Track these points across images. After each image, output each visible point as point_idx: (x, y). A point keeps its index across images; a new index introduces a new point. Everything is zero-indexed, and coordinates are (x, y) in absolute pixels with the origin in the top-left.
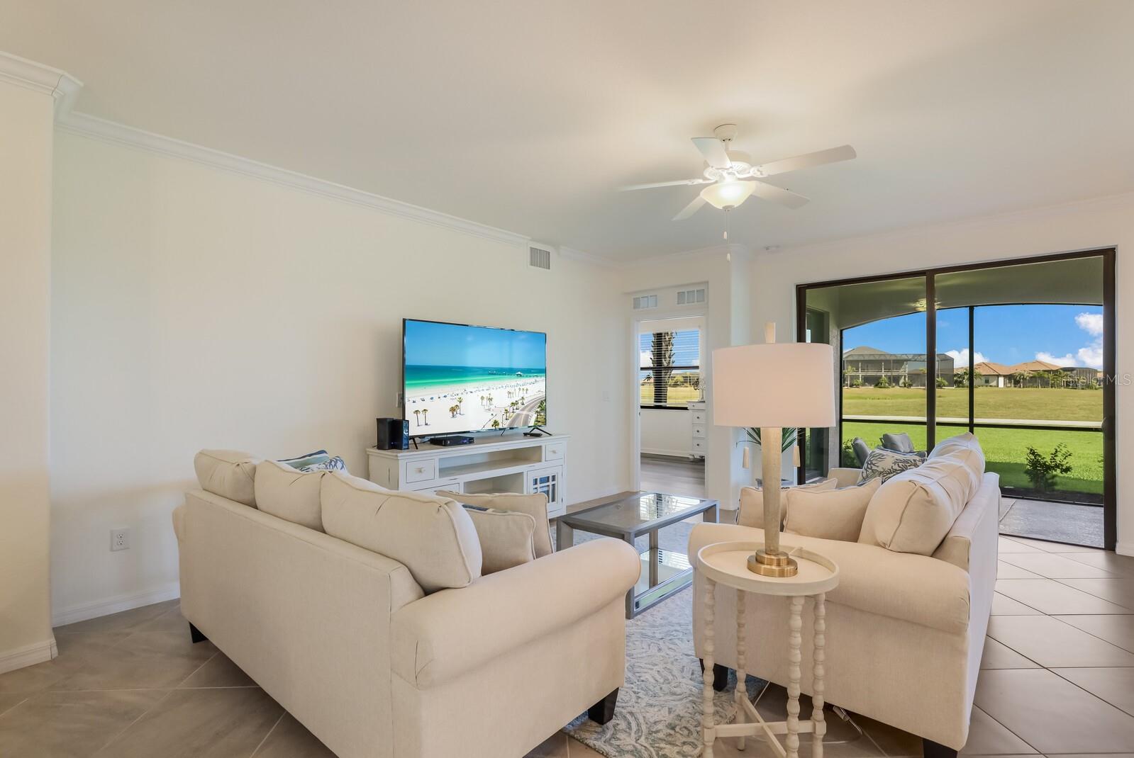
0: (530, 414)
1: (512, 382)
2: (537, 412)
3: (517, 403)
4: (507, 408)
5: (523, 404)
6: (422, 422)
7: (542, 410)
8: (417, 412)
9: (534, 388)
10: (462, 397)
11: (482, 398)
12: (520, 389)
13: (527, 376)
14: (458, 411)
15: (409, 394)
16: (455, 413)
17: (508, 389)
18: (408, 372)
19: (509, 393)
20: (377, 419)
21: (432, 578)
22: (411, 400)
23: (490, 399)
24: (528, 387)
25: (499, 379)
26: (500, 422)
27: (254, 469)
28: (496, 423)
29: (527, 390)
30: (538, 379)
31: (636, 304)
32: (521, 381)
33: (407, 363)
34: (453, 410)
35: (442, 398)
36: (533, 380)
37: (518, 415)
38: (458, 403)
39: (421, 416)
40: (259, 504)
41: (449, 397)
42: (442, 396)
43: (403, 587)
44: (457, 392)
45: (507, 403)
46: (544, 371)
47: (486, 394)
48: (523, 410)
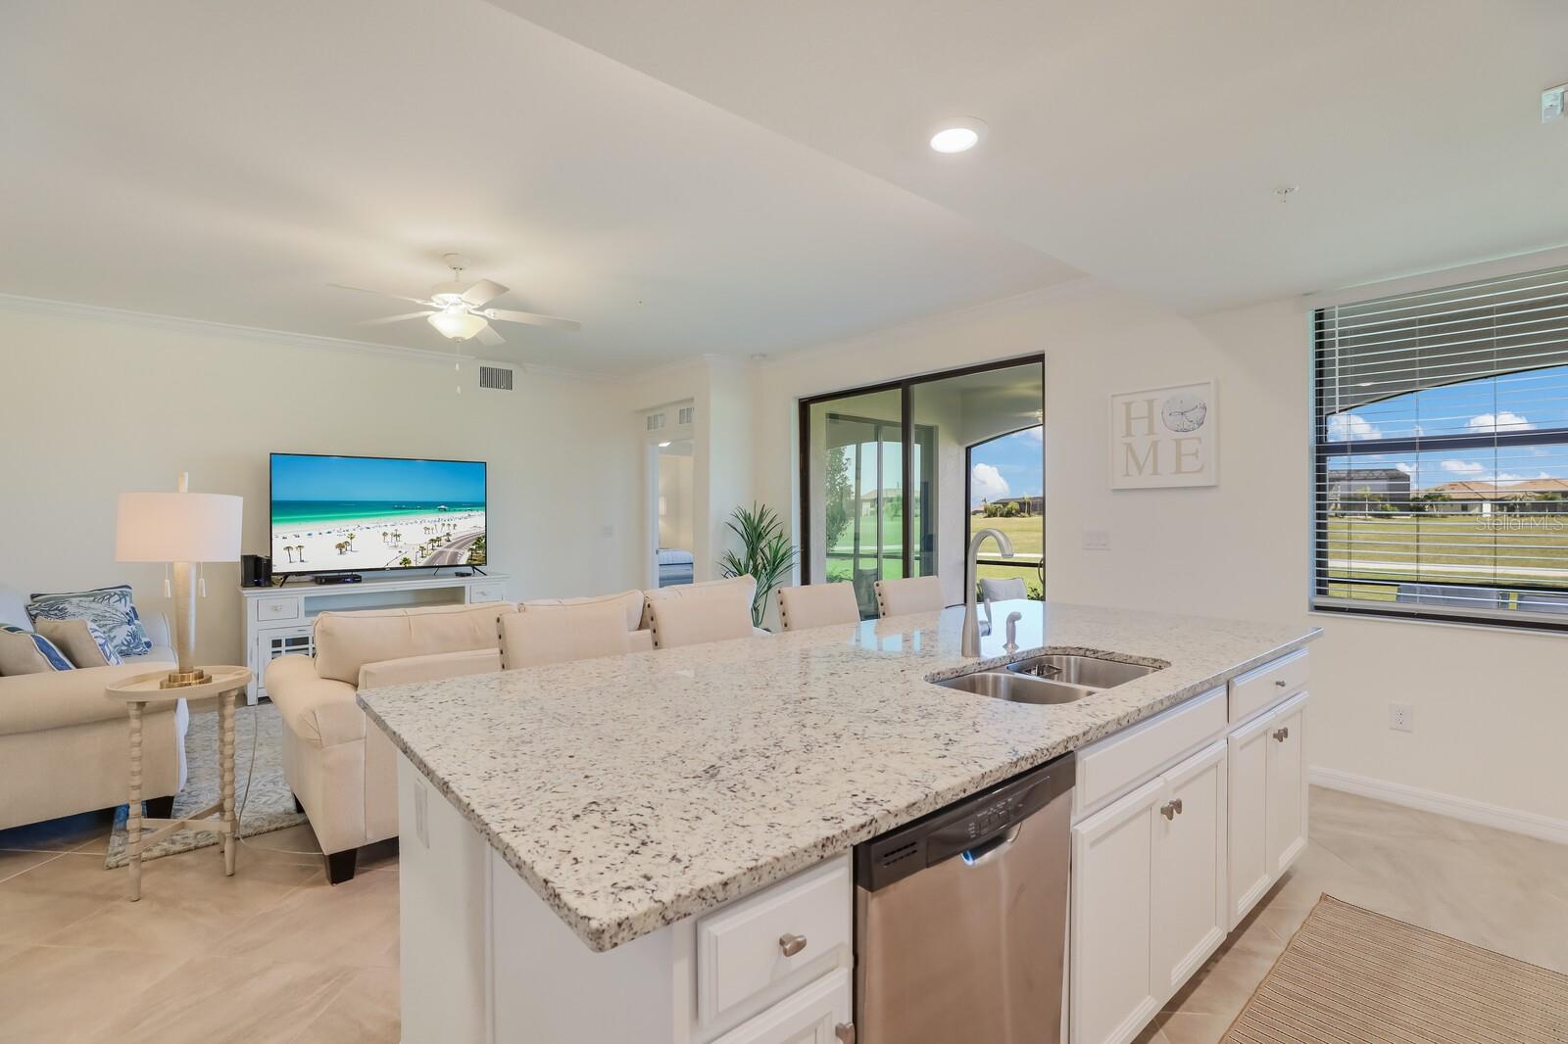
0: (461, 551)
1: (430, 518)
2: (472, 549)
3: (439, 539)
4: (425, 546)
5: (449, 541)
6: (295, 558)
7: (480, 548)
8: (288, 548)
9: (469, 523)
10: (354, 533)
11: (385, 534)
12: (443, 525)
14: (349, 548)
15: (278, 529)
16: (344, 550)
17: (424, 525)
19: (427, 528)
20: (242, 555)
22: (282, 536)
23: (397, 536)
24: (457, 522)
26: (412, 559)
28: (405, 560)
29: (455, 525)
30: (472, 513)
31: (651, 423)
32: (445, 516)
33: (273, 499)
34: (340, 546)
35: (324, 534)
36: (466, 514)
37: (441, 553)
38: (349, 540)
39: (292, 553)
41: (335, 533)
42: (324, 532)
44: (347, 528)
45: (424, 539)
46: (483, 505)
47: (390, 530)
48: (448, 547)
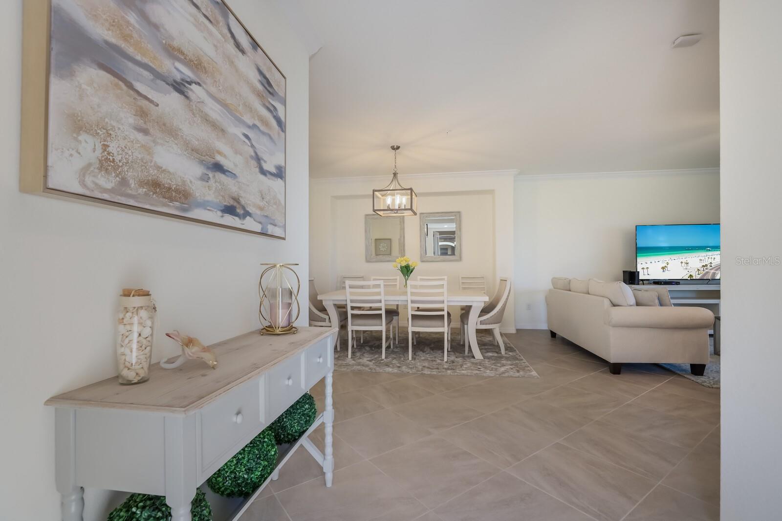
0: (717, 272)
1: (702, 254)
3: (706, 265)
4: (700, 269)
5: (711, 266)
6: (646, 273)
8: (643, 268)
10: (669, 262)
11: (682, 263)
12: (709, 258)
13: (714, 251)
14: (666, 269)
15: (639, 260)
16: (664, 270)
17: (700, 258)
18: (639, 250)
19: (701, 260)
20: (623, 271)
21: (616, 301)
22: (640, 263)
23: (687, 263)
25: (693, 252)
26: (694, 275)
27: (570, 281)
28: (691, 276)
29: (714, 258)
32: (710, 253)
33: (638, 246)
34: (663, 268)
37: (707, 272)
38: (666, 265)
39: (645, 270)
40: (571, 289)
41: (661, 262)
42: (657, 261)
43: (607, 303)
44: (666, 259)
45: (699, 265)
47: (684, 260)
48: (710, 270)
